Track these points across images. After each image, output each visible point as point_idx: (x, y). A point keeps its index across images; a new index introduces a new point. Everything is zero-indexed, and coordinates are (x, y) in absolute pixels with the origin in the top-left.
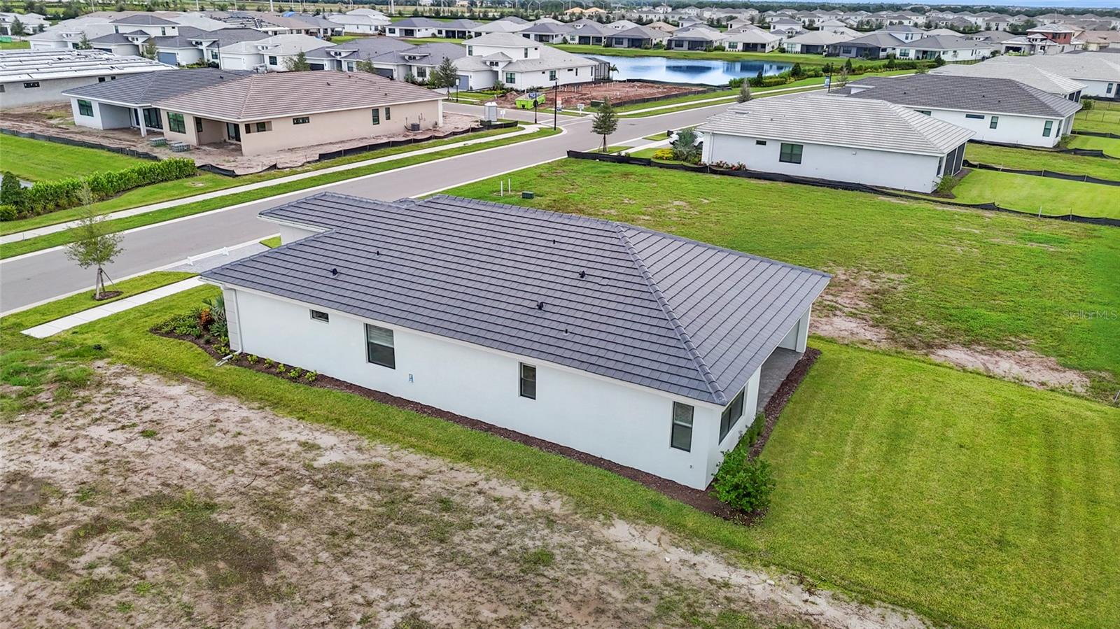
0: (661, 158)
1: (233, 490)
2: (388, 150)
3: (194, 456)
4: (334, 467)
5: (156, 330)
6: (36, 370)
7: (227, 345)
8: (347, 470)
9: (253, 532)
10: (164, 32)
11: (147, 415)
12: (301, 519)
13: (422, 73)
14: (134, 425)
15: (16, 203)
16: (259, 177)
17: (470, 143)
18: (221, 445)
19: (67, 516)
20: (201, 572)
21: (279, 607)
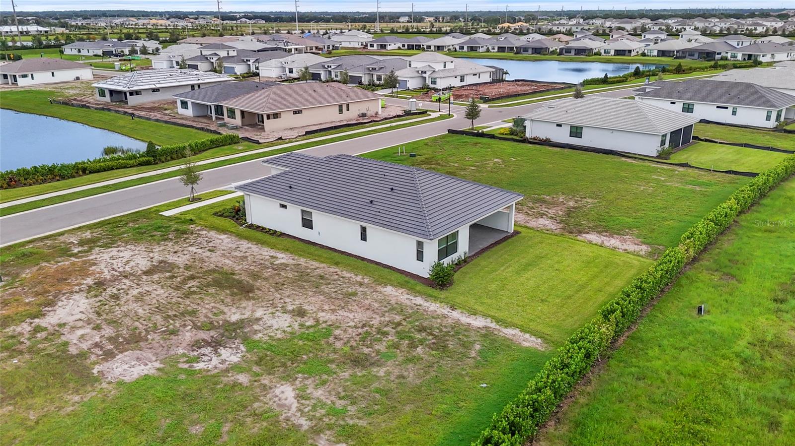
0: (503, 134)
1: (242, 269)
2: (345, 129)
3: (228, 258)
4: (281, 264)
5: (215, 214)
6: (167, 227)
7: (246, 220)
8: (287, 265)
9: (248, 282)
10: (228, 54)
11: (211, 244)
12: (266, 279)
13: (379, 79)
14: (206, 247)
15: (153, 156)
16: (271, 144)
17: (394, 124)
18: (239, 255)
19: (182, 274)
20: (228, 292)
21: (254, 302)
